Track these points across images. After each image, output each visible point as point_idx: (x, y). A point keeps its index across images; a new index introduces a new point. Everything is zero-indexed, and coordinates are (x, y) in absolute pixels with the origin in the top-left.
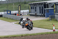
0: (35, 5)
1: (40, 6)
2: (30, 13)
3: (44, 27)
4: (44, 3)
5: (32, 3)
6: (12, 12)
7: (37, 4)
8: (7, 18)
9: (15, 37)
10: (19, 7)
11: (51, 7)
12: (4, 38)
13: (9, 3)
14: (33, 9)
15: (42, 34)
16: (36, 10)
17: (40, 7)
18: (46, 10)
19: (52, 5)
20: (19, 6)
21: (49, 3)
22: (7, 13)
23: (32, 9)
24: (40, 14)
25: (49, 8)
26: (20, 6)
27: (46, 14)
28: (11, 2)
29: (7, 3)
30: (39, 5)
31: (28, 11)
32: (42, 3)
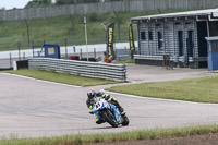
0: (158, 25)
2: (137, 56)
4: (200, 17)
5: (149, 17)
10: (111, 30)
14: (151, 38)
16: (160, 45)
22: (46, 52)
24: (182, 59)
27: (209, 58)
30: (178, 23)
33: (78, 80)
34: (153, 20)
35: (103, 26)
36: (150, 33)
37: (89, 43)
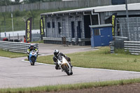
1: (73, 19)
5: (53, 13)
10: (29, 22)
11: (103, 22)
16: (60, 30)
19: (106, 18)
20: (28, 20)
21: (99, 13)
24: (74, 40)
25: (99, 25)
26: (30, 19)
27: (92, 39)
33: (8, 54)
34: (55, 15)
35: (23, 19)
36: (53, 23)
37: (15, 30)
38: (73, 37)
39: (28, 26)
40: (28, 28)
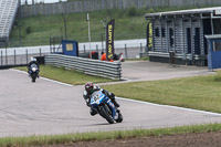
0: (169, 22)
1: (189, 25)
2: (151, 53)
3: (204, 104)
5: (160, 14)
6: (81, 46)
7: (179, 16)
8: (64, 69)
9: (94, 139)
10: (110, 27)
12: (51, 143)
13: (71, 14)
14: (163, 35)
15: (195, 131)
16: (172, 42)
17: (189, 30)
18: (212, 40)
20: (109, 23)
22: (64, 48)
23: (157, 35)
24: (189, 57)
26: (112, 22)
27: (209, 56)
28: (77, 10)
29: (61, 10)
31: (144, 44)
32: (197, 14)
34: (163, 16)
35: (102, 23)
38: (189, 52)
39: (110, 34)
40: (110, 38)
